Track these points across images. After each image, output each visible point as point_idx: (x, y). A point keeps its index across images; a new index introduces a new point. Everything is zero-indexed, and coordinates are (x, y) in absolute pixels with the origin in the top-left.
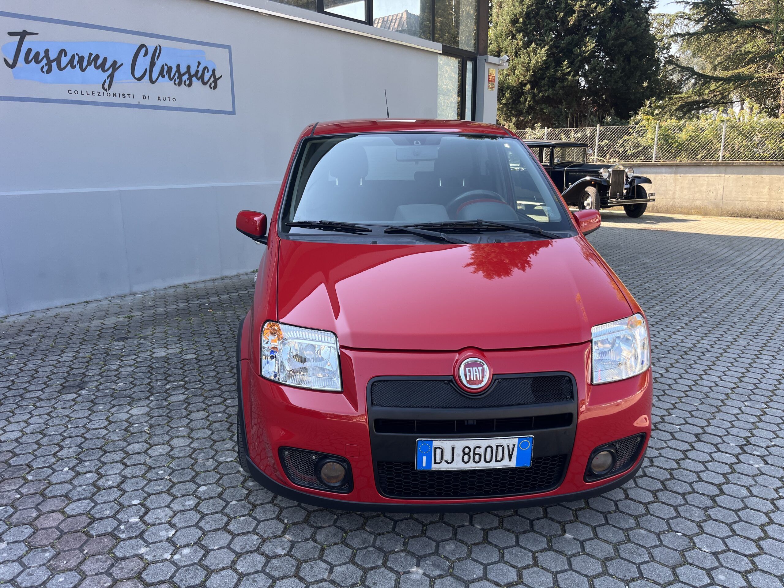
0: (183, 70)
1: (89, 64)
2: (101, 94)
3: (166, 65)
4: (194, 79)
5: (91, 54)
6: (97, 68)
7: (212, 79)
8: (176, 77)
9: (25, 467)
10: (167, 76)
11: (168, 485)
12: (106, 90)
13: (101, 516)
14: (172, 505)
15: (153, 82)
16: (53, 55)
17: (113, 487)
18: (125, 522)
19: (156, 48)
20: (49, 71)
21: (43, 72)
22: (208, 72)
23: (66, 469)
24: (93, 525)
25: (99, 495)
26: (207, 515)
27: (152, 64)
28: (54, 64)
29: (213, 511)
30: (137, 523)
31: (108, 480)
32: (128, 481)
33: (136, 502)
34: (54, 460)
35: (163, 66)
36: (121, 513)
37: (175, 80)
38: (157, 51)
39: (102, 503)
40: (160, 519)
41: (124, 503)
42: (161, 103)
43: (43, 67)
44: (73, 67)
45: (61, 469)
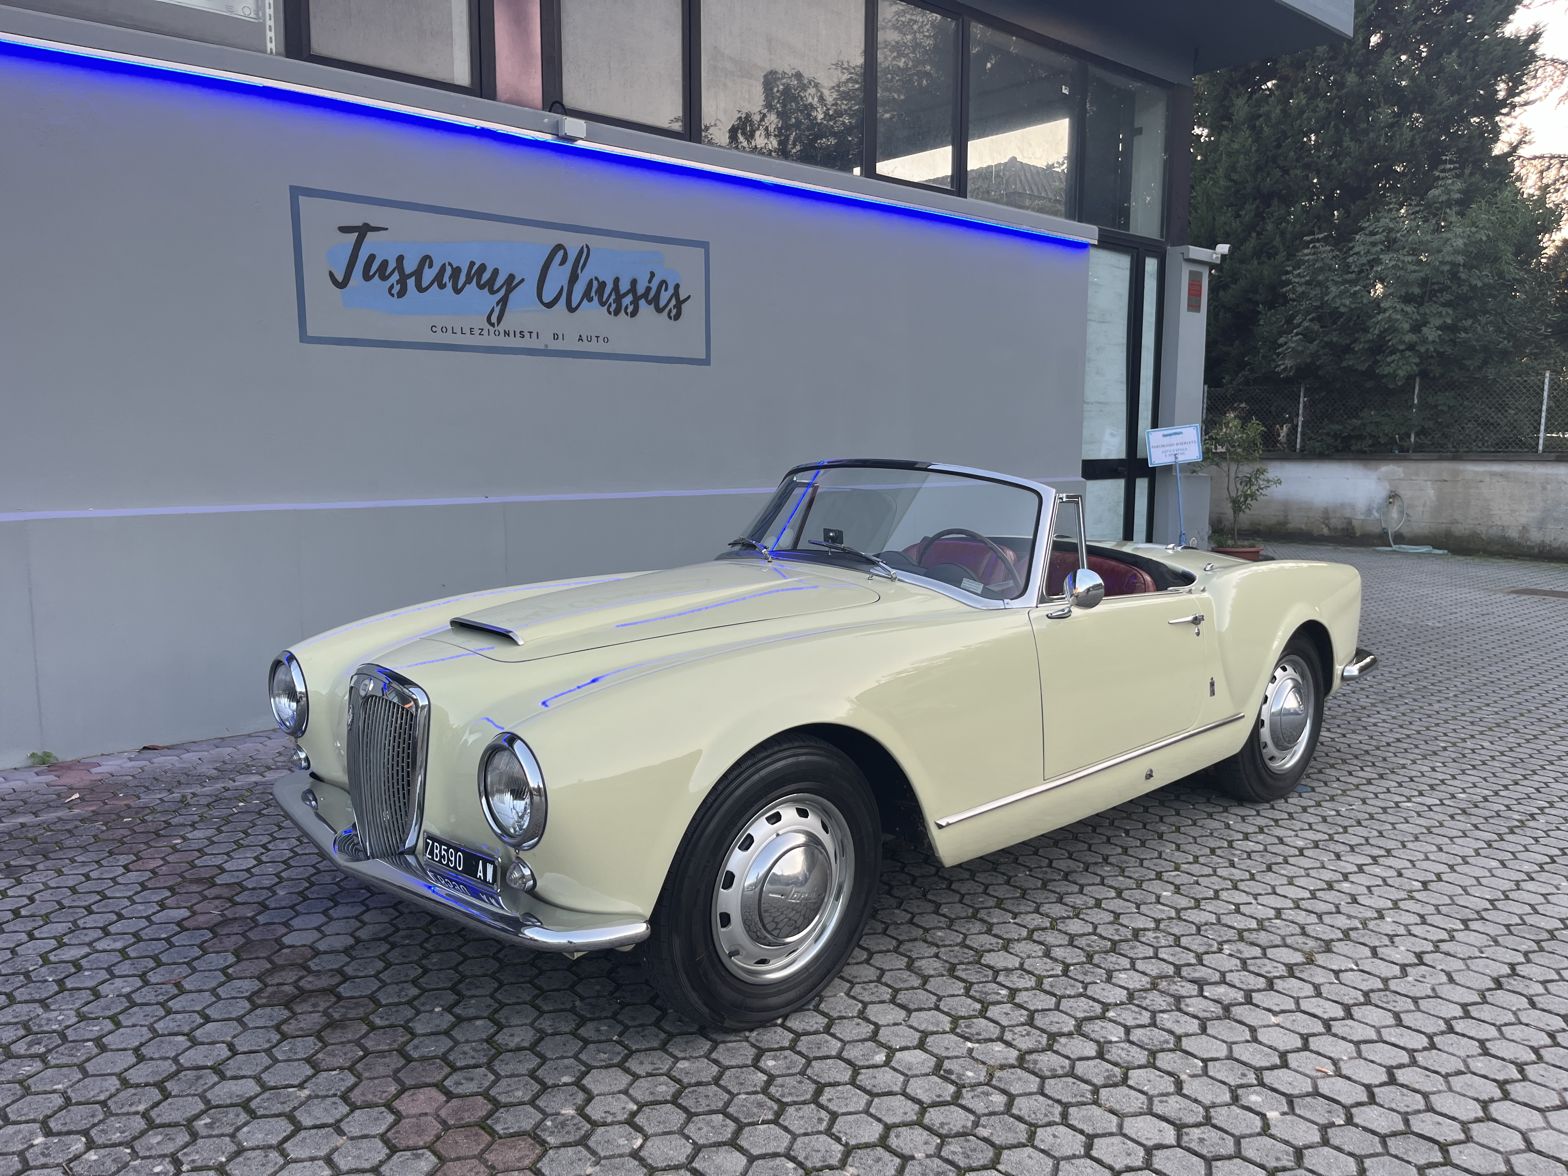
0: (624, 287)
1: (468, 281)
2: (485, 332)
3: (596, 279)
4: (642, 302)
5: (472, 264)
6: (481, 287)
7: (673, 302)
8: (611, 300)
9: (367, 1001)
10: (596, 299)
11: (619, 1053)
12: (493, 325)
13: (509, 1100)
14: (631, 1091)
15: (571, 310)
16: (410, 266)
17: (525, 1049)
18: (552, 1115)
19: (581, 251)
20: (402, 293)
21: (393, 295)
22: (666, 290)
23: (437, 1010)
24: (497, 1114)
25: (502, 1061)
26: (697, 1114)
27: (573, 279)
28: (411, 282)
29: (707, 1109)
30: (573, 1117)
31: (512, 1035)
32: (548, 1039)
33: (566, 1079)
34: (415, 991)
35: (590, 283)
36: (544, 1097)
37: (610, 305)
38: (584, 254)
39: (507, 1077)
40: (613, 1114)
41: (546, 1080)
42: (585, 347)
43: (392, 287)
44: (442, 286)
45: (428, 1008)
